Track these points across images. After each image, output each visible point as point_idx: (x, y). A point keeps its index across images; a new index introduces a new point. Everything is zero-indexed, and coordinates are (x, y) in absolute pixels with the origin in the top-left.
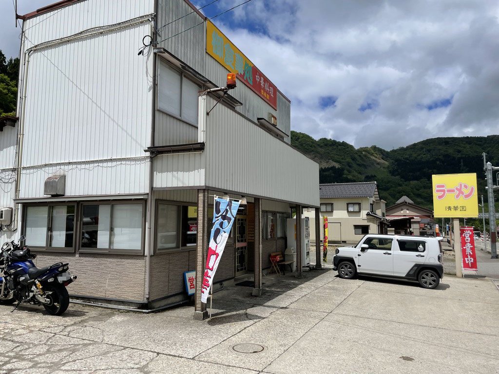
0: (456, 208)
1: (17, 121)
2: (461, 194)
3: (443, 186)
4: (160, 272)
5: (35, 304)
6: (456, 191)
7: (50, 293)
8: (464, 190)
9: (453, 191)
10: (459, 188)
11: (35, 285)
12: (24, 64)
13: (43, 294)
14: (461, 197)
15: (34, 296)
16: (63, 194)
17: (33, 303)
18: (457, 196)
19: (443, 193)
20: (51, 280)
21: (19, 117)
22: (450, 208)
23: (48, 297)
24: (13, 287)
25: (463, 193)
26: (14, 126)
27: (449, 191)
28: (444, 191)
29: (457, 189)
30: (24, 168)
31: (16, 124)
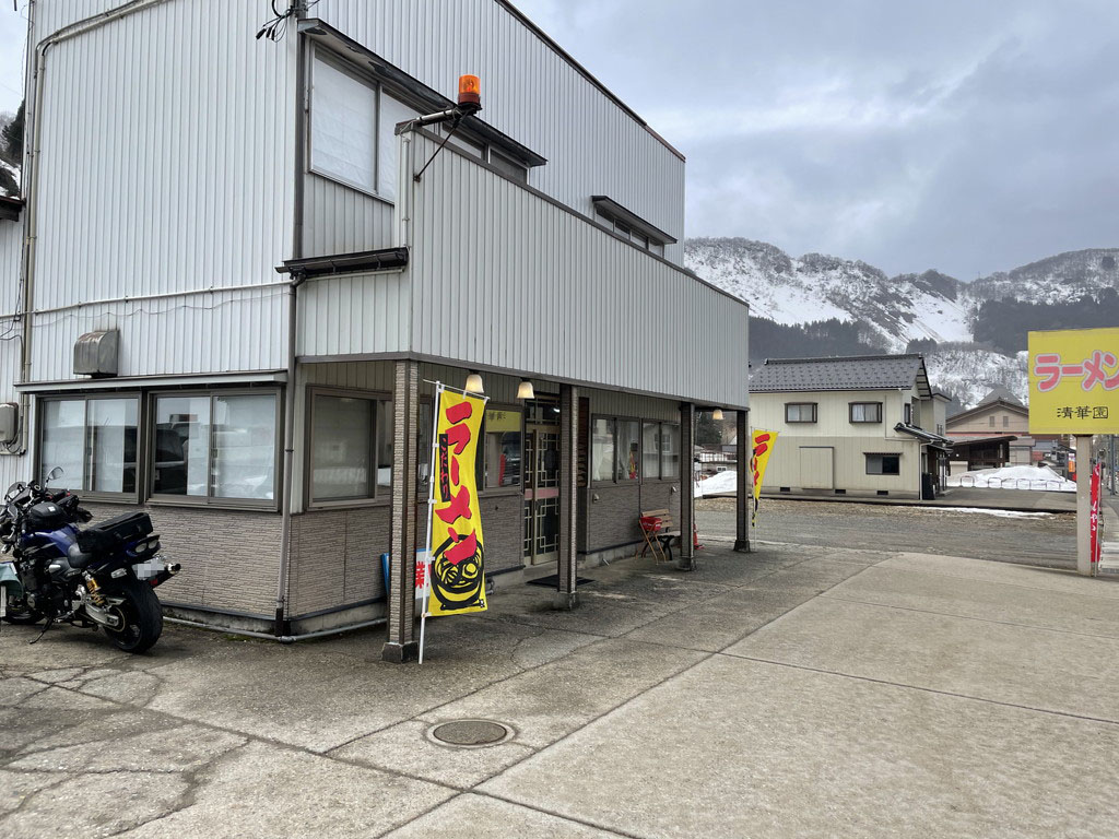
0: (1083, 412)
1: (23, 209)
2: (1097, 379)
3: (1053, 359)
4: (323, 551)
5: (85, 625)
6: (1085, 369)
7: (119, 601)
8: (1104, 367)
9: (1077, 370)
10: (1092, 363)
11: (84, 583)
12: (36, 77)
13: (103, 605)
14: (1098, 386)
15: (82, 608)
16: (113, 372)
17: (80, 623)
18: (1088, 383)
19: (1052, 375)
20: (118, 573)
21: (25, 199)
22: (1068, 412)
23: (113, 611)
24: (34, 588)
25: (1101, 376)
26: (17, 221)
27: (1068, 370)
28: (1055, 370)
29: (1087, 365)
30: (37, 314)
31: (21, 215)
